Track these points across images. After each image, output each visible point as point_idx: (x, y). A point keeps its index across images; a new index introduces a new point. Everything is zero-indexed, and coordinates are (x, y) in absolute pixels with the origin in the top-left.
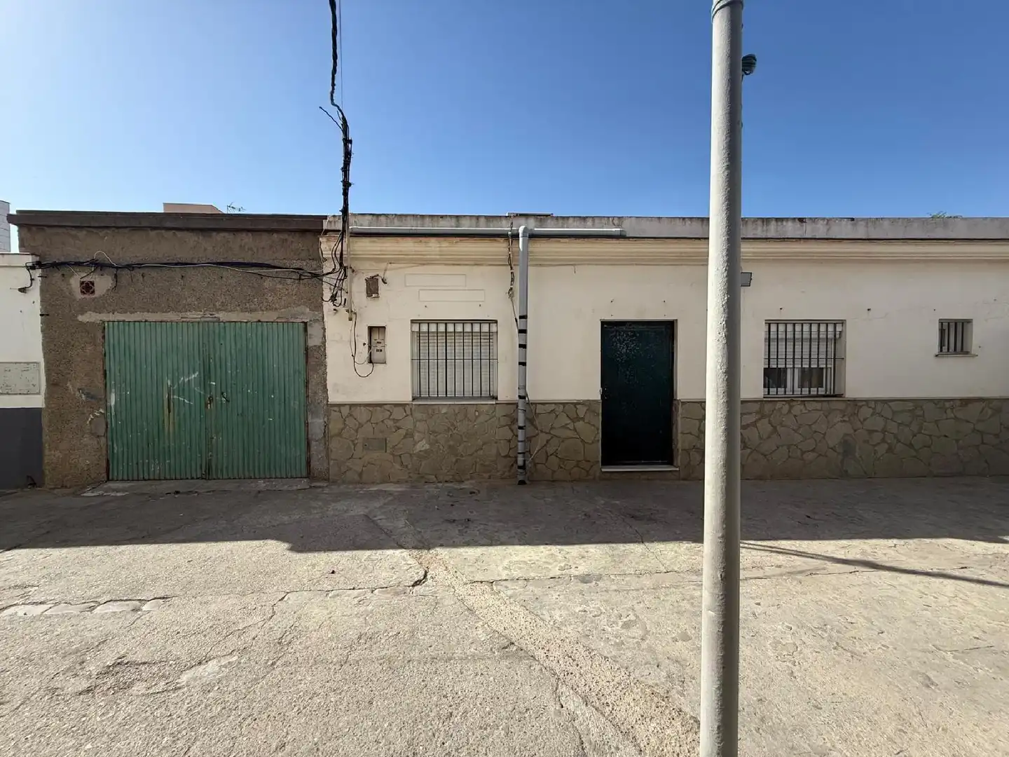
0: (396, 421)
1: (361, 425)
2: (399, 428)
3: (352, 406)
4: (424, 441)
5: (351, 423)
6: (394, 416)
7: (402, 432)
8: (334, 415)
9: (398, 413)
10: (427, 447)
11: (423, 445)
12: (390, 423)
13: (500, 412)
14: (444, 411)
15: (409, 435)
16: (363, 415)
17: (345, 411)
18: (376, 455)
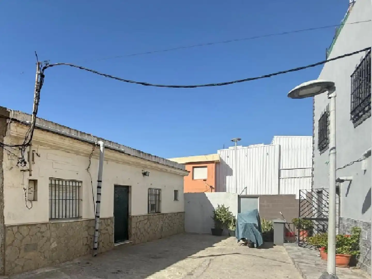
0: (42, 233)
1: (24, 237)
2: (43, 237)
3: (19, 226)
4: (55, 242)
5: (18, 236)
6: (42, 230)
7: (45, 239)
8: (9, 232)
9: (43, 228)
10: (56, 245)
11: (54, 245)
12: (39, 234)
13: (84, 224)
14: (63, 225)
15: (49, 240)
16: (24, 231)
17: (15, 229)
18: (31, 254)
